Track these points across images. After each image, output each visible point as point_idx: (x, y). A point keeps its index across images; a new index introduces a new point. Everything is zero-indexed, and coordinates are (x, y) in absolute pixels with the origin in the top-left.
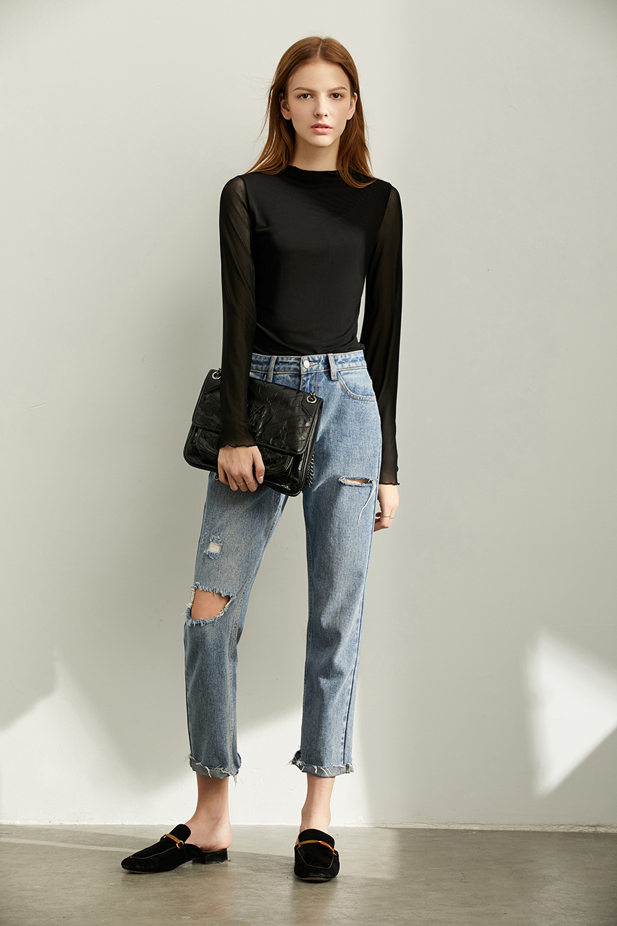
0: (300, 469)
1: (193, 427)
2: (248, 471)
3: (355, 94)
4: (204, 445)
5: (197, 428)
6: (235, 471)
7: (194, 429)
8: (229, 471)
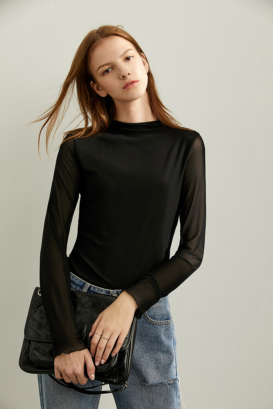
0: (125, 363)
1: (25, 341)
2: (80, 370)
3: (142, 53)
4: (38, 356)
5: (30, 341)
6: (69, 371)
7: (27, 342)
8: (64, 371)
